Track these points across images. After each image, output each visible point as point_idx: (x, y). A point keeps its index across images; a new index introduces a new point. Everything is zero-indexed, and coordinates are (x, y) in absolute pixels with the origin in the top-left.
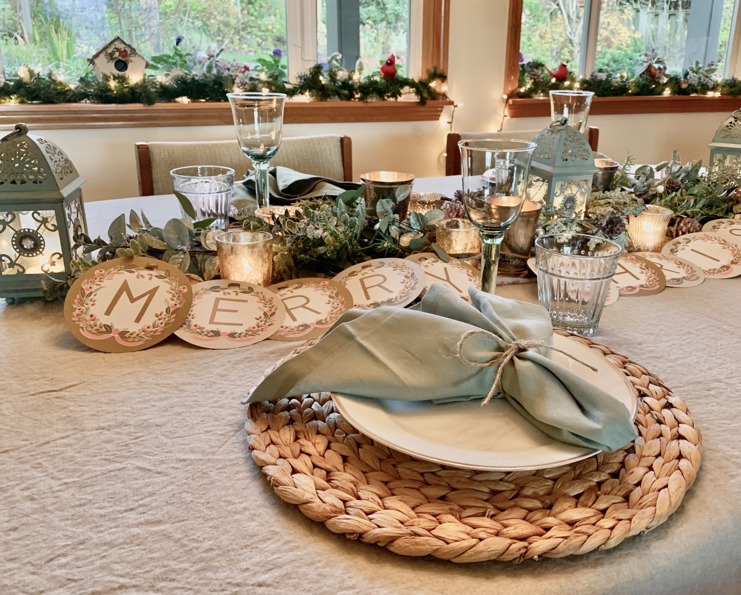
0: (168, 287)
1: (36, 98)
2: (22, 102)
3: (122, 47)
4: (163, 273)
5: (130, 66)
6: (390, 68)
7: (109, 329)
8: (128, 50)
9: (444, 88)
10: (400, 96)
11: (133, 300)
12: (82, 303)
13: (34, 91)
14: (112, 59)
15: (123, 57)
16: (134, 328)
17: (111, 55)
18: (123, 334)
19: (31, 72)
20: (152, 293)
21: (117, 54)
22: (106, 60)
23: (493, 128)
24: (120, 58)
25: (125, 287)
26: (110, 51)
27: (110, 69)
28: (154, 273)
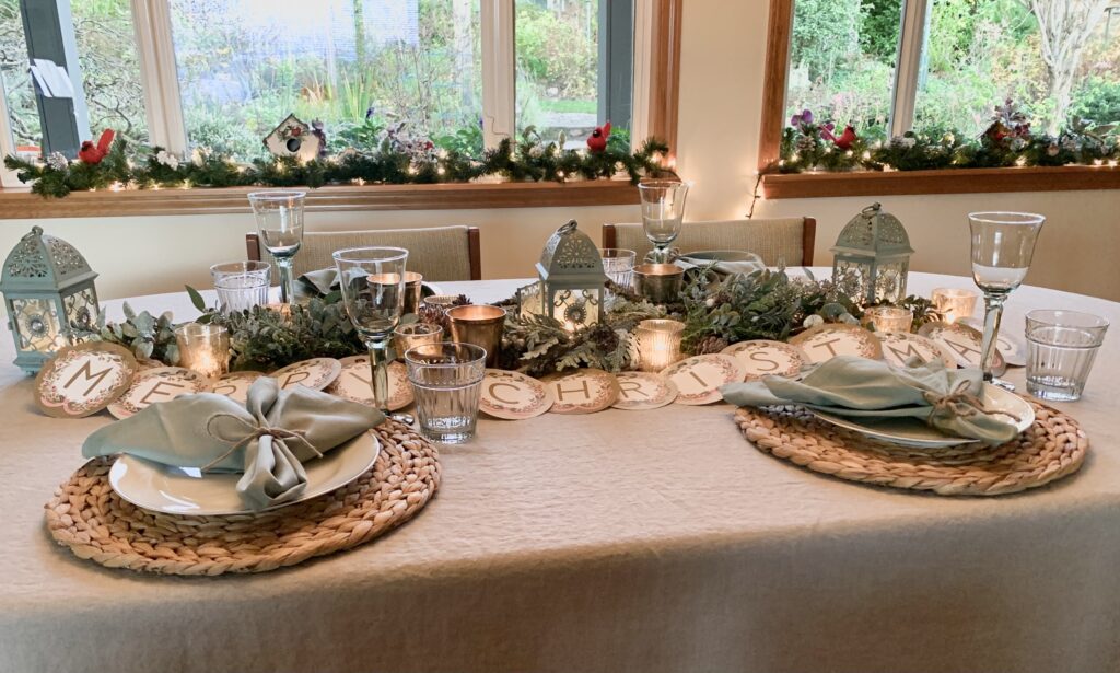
0: (119, 368)
1: (207, 181)
2: (195, 186)
3: (294, 124)
4: (119, 357)
5: (302, 145)
6: (597, 140)
7: (62, 399)
8: (302, 128)
9: (671, 163)
10: (614, 173)
11: (88, 377)
12: (50, 376)
13: (204, 174)
14: (284, 138)
15: (296, 135)
16: (81, 400)
17: (284, 133)
18: (70, 404)
19: (203, 156)
20: (105, 373)
21: (290, 133)
22: (278, 140)
23: (740, 214)
24: (293, 137)
25: (87, 367)
26: (282, 130)
27: (280, 148)
28: (113, 356)
